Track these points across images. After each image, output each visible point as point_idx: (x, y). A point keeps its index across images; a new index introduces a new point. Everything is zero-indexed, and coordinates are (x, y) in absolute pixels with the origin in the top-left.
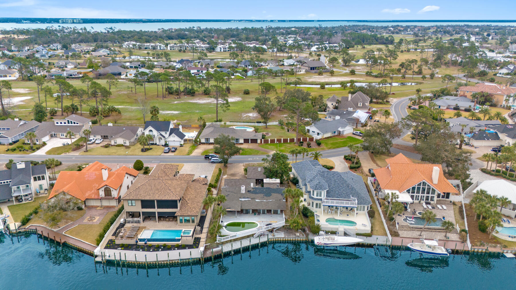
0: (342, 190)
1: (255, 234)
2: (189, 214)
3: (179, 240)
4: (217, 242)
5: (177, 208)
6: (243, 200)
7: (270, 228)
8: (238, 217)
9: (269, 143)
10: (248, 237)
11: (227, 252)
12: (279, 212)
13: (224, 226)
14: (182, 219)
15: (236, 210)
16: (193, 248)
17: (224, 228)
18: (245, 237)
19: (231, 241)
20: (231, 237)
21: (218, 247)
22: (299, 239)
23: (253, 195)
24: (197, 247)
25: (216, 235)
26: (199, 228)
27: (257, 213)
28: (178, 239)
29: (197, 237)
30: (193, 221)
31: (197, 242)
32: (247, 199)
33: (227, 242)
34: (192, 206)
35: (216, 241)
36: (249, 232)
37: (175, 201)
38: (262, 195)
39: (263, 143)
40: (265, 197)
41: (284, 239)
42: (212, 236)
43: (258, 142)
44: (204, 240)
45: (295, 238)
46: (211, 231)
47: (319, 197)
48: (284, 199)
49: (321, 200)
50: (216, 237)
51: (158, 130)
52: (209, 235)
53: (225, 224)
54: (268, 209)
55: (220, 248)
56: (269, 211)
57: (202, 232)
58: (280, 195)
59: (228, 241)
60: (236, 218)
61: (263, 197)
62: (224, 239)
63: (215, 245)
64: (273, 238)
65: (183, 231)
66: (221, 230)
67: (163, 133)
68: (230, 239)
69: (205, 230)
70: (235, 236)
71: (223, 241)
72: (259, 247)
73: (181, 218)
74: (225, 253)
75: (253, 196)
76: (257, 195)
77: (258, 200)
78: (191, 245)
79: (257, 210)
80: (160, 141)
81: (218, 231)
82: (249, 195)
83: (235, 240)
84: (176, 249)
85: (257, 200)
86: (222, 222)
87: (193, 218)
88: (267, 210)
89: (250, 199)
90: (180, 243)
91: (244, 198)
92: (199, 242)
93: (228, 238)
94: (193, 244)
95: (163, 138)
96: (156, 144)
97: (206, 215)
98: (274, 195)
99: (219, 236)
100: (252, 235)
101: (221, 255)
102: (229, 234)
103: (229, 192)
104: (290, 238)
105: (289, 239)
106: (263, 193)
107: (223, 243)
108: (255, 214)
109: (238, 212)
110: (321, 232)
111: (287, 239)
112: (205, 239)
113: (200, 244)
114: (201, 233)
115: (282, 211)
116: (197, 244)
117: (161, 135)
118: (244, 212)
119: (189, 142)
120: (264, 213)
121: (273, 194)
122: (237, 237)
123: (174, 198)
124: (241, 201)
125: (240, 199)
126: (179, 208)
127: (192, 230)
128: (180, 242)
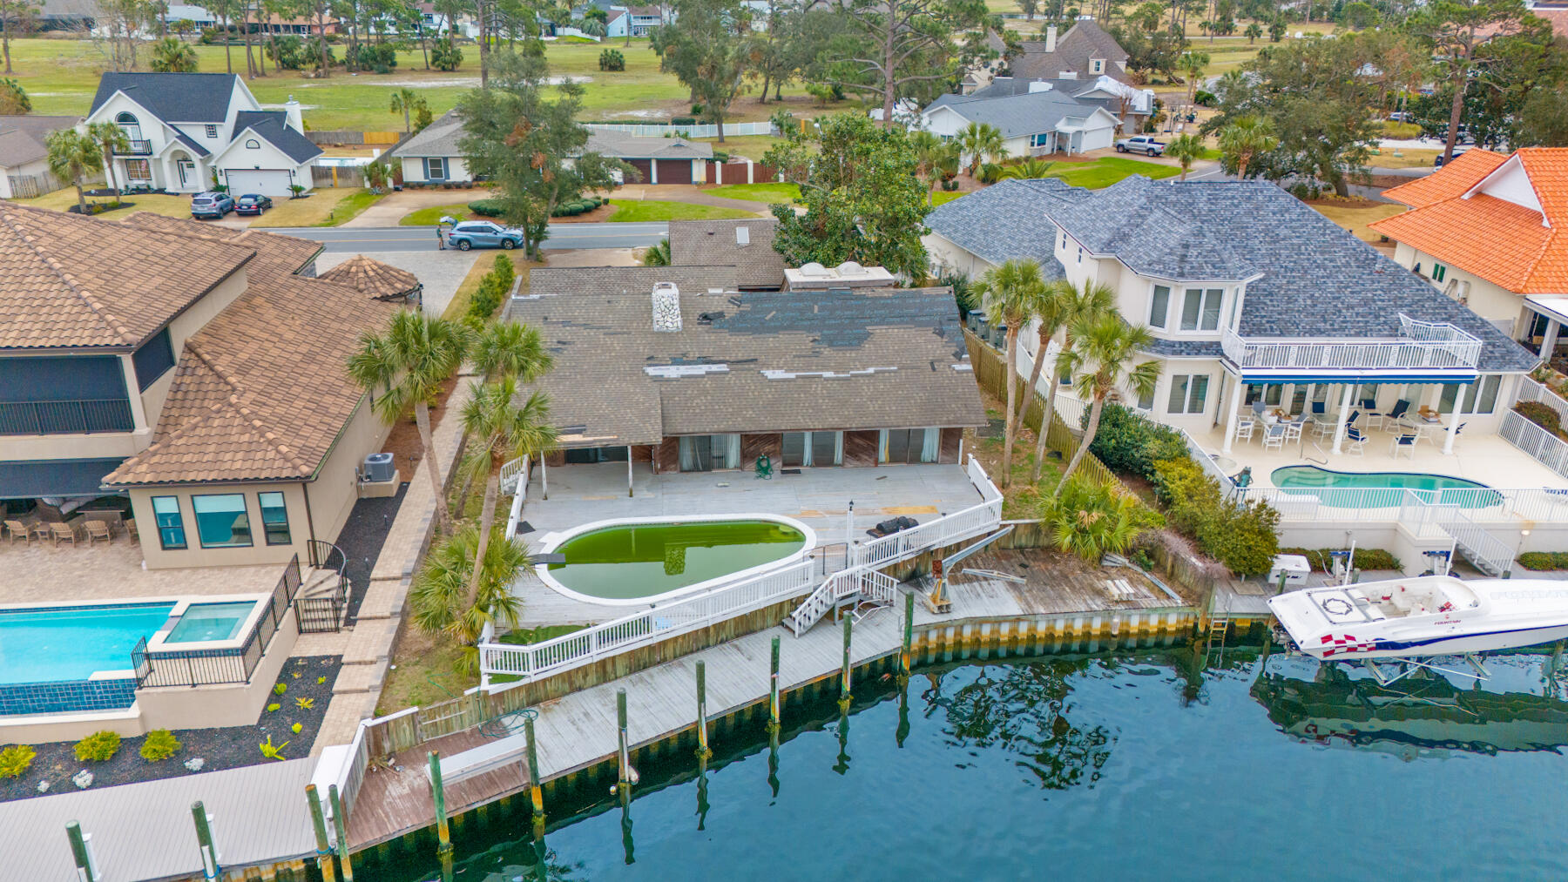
0: (1331, 286)
1: (795, 603)
2: (237, 466)
3: (121, 694)
4: (485, 685)
5: (127, 425)
6: (673, 372)
7: (902, 556)
8: (643, 494)
9: (751, 180)
10: (746, 626)
11: (582, 775)
12: (931, 444)
13: (538, 559)
14: (177, 518)
15: (629, 440)
16: (258, 759)
17: (542, 570)
18: (720, 627)
19: (604, 671)
20: (604, 637)
21: (491, 730)
22: (1135, 624)
23: (742, 339)
24: (300, 748)
25: (474, 632)
26: (325, 583)
27: (777, 465)
28: (110, 686)
29: (313, 651)
30: (278, 532)
31: (303, 703)
32: (701, 369)
33: (572, 683)
34: (266, 412)
35: (476, 676)
36: (751, 589)
37: (103, 365)
38: (803, 340)
39: (719, 180)
40: (827, 352)
41: (1023, 629)
42: (442, 643)
43: (695, 178)
44: (372, 676)
45: (1108, 613)
46: (433, 602)
47: (1199, 335)
48: (958, 356)
49: (1215, 349)
50: (473, 645)
51: (167, 112)
52: (415, 630)
53: (550, 541)
54: (855, 425)
55: (508, 747)
56: (861, 444)
57: (354, 608)
58: (930, 333)
59: (584, 671)
60: (628, 502)
61: (816, 354)
62: (542, 658)
63: (466, 718)
64: (942, 627)
65: (177, 610)
66: (519, 589)
67: (197, 132)
68: (596, 654)
69: (383, 598)
70: (644, 625)
71: (533, 675)
72: (845, 705)
73: (167, 506)
74: (561, 782)
75: (742, 345)
76: (771, 341)
77: (779, 374)
78: (236, 734)
79: (774, 438)
80: (183, 179)
81: (493, 599)
82: (710, 340)
83: (640, 662)
84: (84, 778)
85: (770, 374)
86: (524, 528)
87: (272, 501)
88: (849, 436)
89: (724, 368)
90: (123, 720)
91: (677, 361)
92: (323, 698)
93: (583, 646)
94: (266, 715)
95: (195, 157)
96: (161, 191)
97: (403, 488)
98: (888, 336)
99: (504, 639)
100: (780, 614)
101: (520, 803)
102: (589, 616)
103: (565, 323)
104: (1070, 615)
105: (1060, 627)
106: (809, 329)
107: (537, 697)
108: (764, 471)
109: (644, 454)
110: (1284, 563)
111: (1042, 629)
112: (382, 667)
113: (330, 715)
114: (350, 622)
115: (950, 438)
116: (303, 715)
117: (184, 138)
118: (687, 456)
119: (339, 182)
120: (823, 459)
121: (878, 330)
122: (655, 636)
123: (83, 335)
124: (658, 379)
125: (651, 371)
126: (142, 429)
127: (263, 600)
128: (134, 711)
